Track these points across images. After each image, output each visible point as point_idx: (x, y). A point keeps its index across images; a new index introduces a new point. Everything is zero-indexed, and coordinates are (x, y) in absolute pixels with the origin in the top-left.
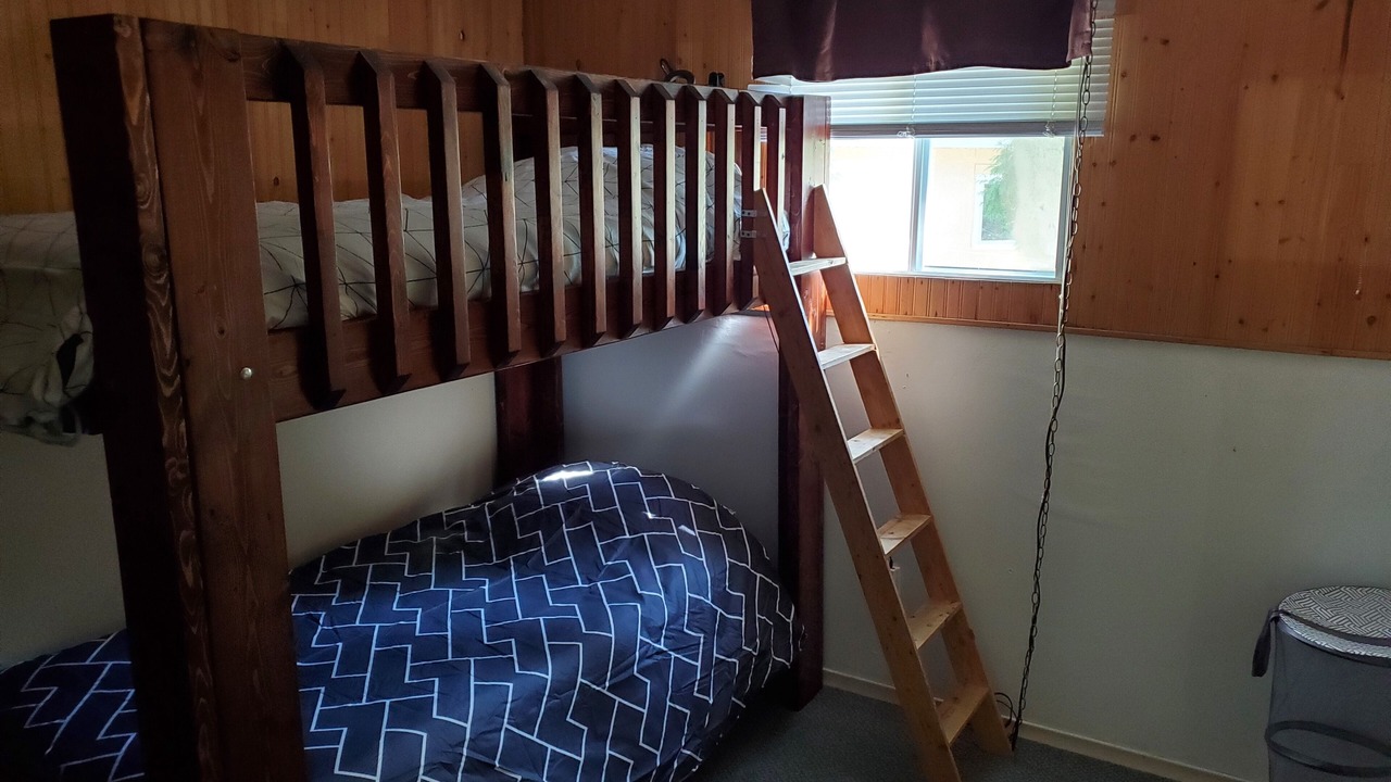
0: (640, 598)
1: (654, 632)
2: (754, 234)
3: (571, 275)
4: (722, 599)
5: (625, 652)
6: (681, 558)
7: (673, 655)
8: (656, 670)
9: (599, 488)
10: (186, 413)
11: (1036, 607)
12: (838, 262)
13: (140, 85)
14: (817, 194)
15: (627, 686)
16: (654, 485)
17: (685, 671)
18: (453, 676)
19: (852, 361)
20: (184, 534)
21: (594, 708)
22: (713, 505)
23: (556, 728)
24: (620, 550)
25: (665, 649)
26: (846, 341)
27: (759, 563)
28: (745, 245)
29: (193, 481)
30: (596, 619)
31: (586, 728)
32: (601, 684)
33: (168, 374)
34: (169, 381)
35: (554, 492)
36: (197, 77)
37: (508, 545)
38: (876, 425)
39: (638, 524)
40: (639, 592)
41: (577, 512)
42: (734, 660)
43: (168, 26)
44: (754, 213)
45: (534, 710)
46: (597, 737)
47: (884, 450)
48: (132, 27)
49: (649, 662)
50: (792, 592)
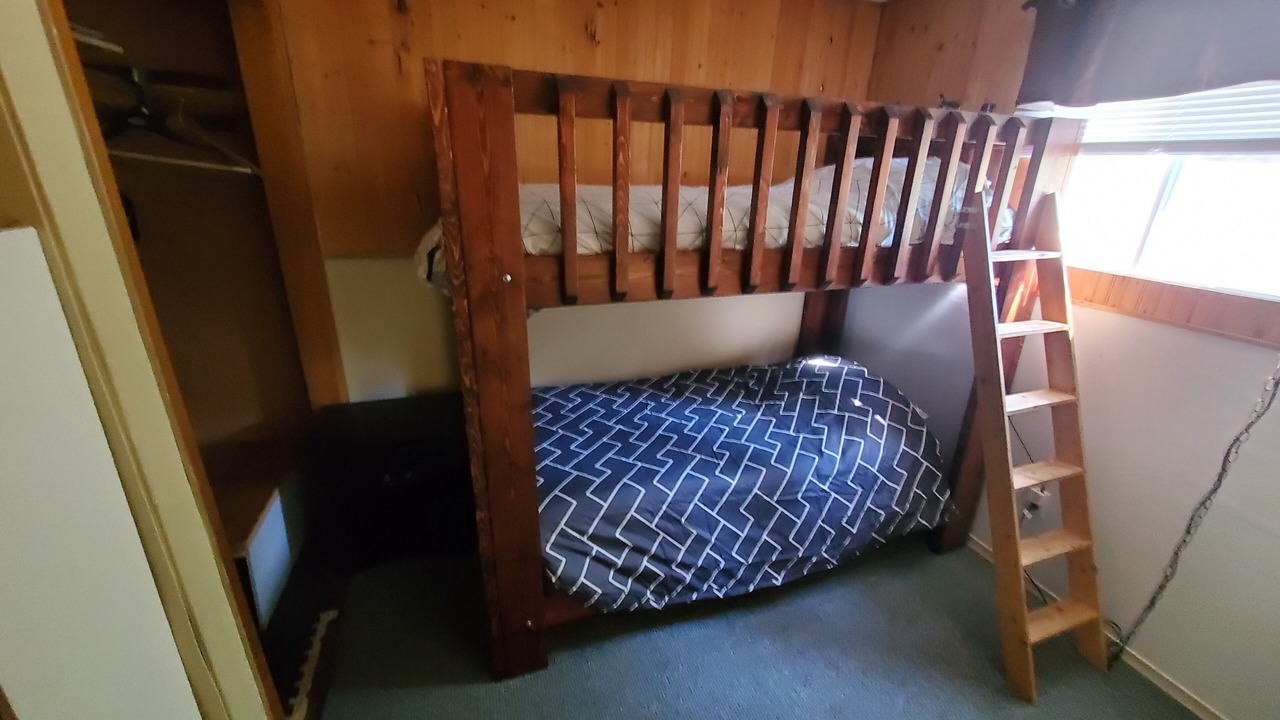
0: (821, 453)
1: (822, 477)
2: (967, 226)
3: (781, 242)
4: (887, 470)
5: (794, 484)
6: (865, 437)
7: (833, 495)
8: (818, 501)
9: (834, 377)
10: (467, 296)
11: (1167, 579)
12: (1049, 255)
13: (441, 101)
14: (1048, 201)
15: (792, 504)
16: (871, 384)
17: (838, 507)
18: (681, 461)
19: (1045, 334)
20: (465, 360)
21: (761, 510)
22: (909, 407)
23: (731, 511)
24: (827, 419)
25: (828, 490)
26: (1044, 318)
27: (929, 454)
28: (959, 234)
29: (471, 333)
30: (783, 458)
31: (752, 519)
32: (772, 498)
33: (457, 273)
34: (457, 277)
35: (808, 372)
36: (480, 97)
37: (768, 395)
38: (1053, 387)
39: (845, 406)
40: (823, 449)
41: (813, 388)
42: (882, 513)
43: (462, 65)
44: (971, 210)
45: (718, 499)
46: (760, 525)
47: (1055, 408)
48: (437, 66)
49: (812, 494)
50: (951, 481)
